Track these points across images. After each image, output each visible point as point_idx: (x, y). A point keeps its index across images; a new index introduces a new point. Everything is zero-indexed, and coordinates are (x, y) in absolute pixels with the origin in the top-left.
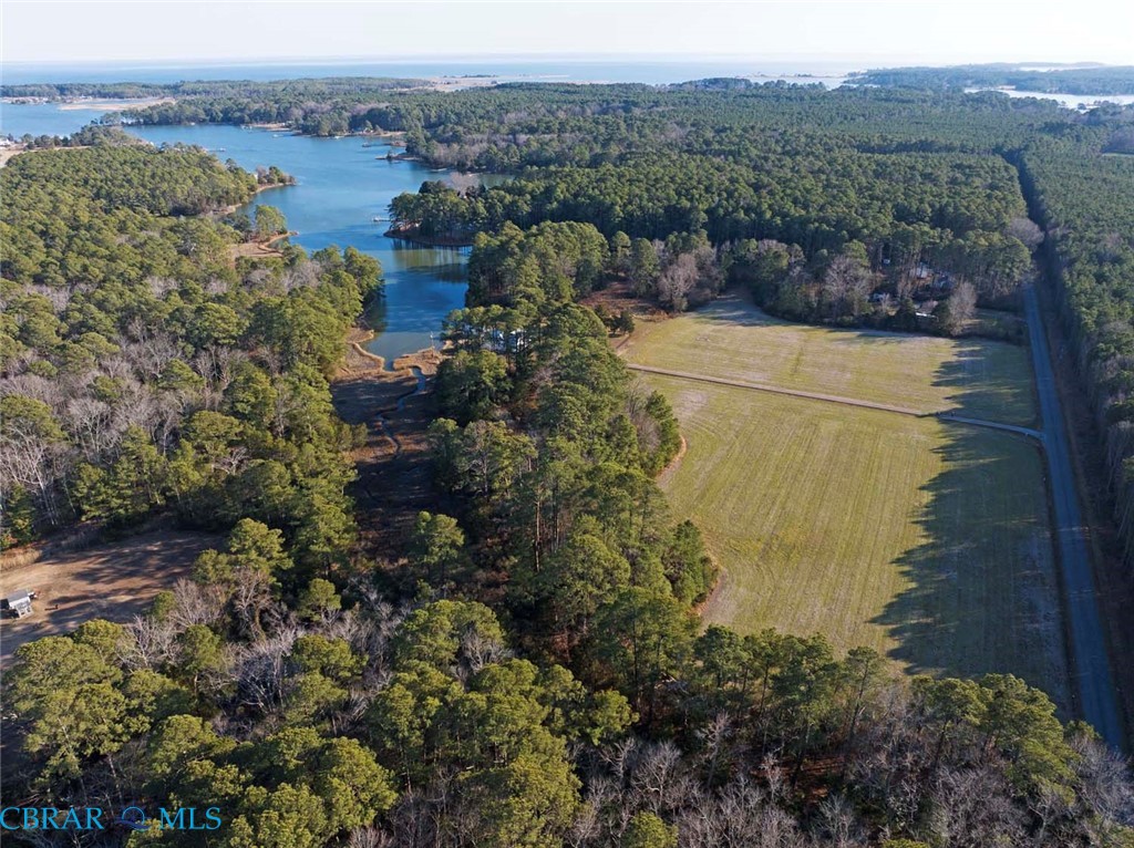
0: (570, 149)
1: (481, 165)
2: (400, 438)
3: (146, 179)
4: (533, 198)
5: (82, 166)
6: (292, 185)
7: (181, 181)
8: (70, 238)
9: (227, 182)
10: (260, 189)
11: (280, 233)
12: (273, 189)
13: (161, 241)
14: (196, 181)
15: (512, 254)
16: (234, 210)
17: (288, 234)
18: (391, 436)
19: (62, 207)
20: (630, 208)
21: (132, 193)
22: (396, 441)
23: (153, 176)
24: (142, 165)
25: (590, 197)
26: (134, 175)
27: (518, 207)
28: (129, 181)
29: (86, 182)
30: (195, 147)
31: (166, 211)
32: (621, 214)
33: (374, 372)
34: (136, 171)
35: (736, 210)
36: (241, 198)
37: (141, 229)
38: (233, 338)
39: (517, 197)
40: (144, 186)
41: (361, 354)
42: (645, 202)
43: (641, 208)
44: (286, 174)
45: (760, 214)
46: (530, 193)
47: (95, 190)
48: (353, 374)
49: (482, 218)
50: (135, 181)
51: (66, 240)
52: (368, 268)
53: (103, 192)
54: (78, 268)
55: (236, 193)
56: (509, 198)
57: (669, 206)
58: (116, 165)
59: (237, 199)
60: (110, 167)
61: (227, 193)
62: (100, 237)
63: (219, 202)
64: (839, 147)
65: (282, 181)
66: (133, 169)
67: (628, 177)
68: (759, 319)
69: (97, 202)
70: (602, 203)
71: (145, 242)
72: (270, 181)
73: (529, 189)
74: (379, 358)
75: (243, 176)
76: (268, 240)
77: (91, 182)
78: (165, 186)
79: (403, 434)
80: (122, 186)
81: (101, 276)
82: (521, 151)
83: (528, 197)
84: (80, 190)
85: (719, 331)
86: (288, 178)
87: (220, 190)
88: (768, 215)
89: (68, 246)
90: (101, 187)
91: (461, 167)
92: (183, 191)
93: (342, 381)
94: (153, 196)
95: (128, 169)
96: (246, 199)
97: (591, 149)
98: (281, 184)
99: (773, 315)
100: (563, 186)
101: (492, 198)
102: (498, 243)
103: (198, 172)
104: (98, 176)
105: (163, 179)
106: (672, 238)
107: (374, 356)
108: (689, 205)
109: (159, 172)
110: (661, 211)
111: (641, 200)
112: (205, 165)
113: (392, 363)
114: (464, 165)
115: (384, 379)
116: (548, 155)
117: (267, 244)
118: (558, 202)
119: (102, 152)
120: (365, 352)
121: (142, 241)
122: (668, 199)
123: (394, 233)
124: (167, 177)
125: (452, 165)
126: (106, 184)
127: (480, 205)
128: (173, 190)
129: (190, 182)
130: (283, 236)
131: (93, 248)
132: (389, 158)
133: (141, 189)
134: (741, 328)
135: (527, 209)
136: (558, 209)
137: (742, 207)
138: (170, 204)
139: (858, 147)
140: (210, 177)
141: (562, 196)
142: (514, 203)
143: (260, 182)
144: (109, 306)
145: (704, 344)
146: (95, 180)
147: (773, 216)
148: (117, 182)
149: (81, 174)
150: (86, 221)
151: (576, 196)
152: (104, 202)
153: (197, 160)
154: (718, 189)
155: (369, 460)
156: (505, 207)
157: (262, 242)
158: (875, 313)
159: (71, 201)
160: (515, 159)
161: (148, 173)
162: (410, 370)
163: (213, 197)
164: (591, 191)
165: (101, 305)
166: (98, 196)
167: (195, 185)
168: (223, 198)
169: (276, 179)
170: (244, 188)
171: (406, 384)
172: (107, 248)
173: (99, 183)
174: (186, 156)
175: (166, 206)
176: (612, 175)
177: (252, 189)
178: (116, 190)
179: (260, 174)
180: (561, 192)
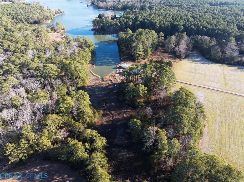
0: (135, 4)
1: (112, 8)
2: (113, 112)
3: (26, 13)
4: (132, 20)
5: (9, 9)
6: (64, 14)
7: (35, 14)
8: (5, 35)
9: (47, 14)
10: (56, 15)
11: (63, 30)
12: (59, 15)
13: (31, 35)
14: (39, 14)
15: (134, 41)
16: (50, 22)
17: (65, 30)
18: (109, 111)
19: (3, 22)
20: (161, 24)
21: (23, 18)
22: (111, 114)
23: (28, 13)
24: (24, 9)
25: (148, 20)
26: (22, 12)
27: (128, 23)
28: (21, 14)
29: (10, 14)
30: (38, 3)
31: (32, 22)
32: (159, 26)
33: (98, 82)
34: (23, 11)
35: (191, 25)
36: (51, 18)
37: (25, 31)
38: (56, 75)
39: (128, 20)
40: (25, 15)
41: (93, 75)
42: (165, 22)
43: (164, 24)
44: (62, 11)
45: (199, 27)
46: (131, 19)
47: (12, 17)
48: (92, 83)
49: (119, 26)
50: (23, 14)
51: (3, 35)
52: (91, 44)
53: (15, 17)
54: (7, 46)
55: (50, 17)
56: (125, 20)
57: (171, 23)
58: (18, 9)
59: (50, 18)
60: (16, 10)
61: (48, 17)
62: (13, 34)
63: (46, 20)
64: (204, 4)
65: (61, 13)
66: (22, 10)
67: (157, 14)
68: (206, 61)
69: (13, 20)
70: (152, 22)
71: (26, 36)
72: (58, 13)
73: (131, 18)
74: (99, 76)
75: (52, 12)
76: (60, 32)
77: (11, 14)
78: (31, 15)
79: (113, 110)
80: (19, 16)
81: (14, 49)
82: (122, 4)
83: (131, 20)
84: (8, 17)
85: (197, 66)
86: (63, 12)
87: (46, 16)
88: (201, 27)
89: (4, 37)
90: (14, 16)
91: (106, 9)
92: (36, 17)
93: (89, 86)
94: (28, 18)
95: (21, 10)
96: (53, 18)
97: (140, 4)
98: (61, 14)
99: (209, 60)
100: (140, 17)
101: (121, 20)
102: (128, 37)
103: (39, 11)
104: (13, 12)
105: (30, 13)
106: (176, 34)
107: (97, 76)
108: (177, 23)
109: (29, 11)
110: (170, 25)
111: (163, 22)
112: (41, 9)
113: (103, 78)
114: (107, 8)
115: (102, 85)
116: (129, 5)
117: (60, 33)
118: (139, 21)
119: (14, 5)
120: (94, 74)
121: (26, 35)
122: (171, 21)
123: (93, 30)
124: (32, 13)
125: (104, 8)
126: (15, 15)
127: (118, 22)
128: (33, 17)
129: (38, 14)
130: (64, 30)
131: (11, 38)
132: (88, 6)
133: (25, 16)
134: (202, 65)
135: (131, 23)
136: (140, 24)
137: (193, 24)
138: (33, 20)
139: (209, 4)
140: (43, 12)
141: (140, 20)
142: (127, 21)
143: (56, 13)
144: (16, 63)
145: (194, 71)
146: (12, 13)
147: (203, 28)
148: (18, 14)
149: (8, 12)
150: (10, 28)
151: (144, 19)
152: (15, 20)
153: (39, 7)
154: (184, 18)
155: (105, 123)
156: (125, 23)
157: (59, 32)
158: (241, 60)
159: (6, 20)
160: (120, 6)
161: (26, 12)
162: (109, 81)
163: (44, 18)
164: (148, 18)
165: (13, 62)
166: (13, 18)
167: (39, 15)
168: (47, 18)
169: (60, 12)
170: (52, 15)
171: (109, 87)
172: (15, 38)
173: (13, 15)
174: (36, 6)
175: (32, 21)
176: (152, 13)
177: (54, 15)
178: (18, 16)
179: (56, 11)
180: (140, 18)
